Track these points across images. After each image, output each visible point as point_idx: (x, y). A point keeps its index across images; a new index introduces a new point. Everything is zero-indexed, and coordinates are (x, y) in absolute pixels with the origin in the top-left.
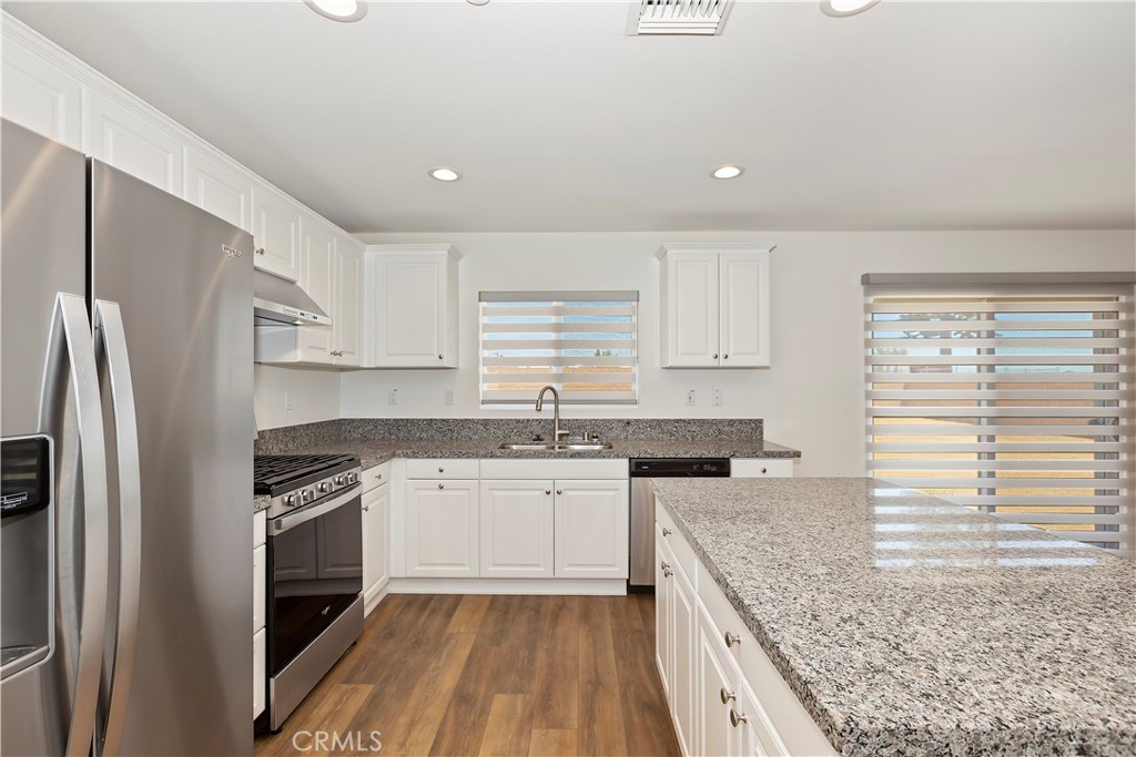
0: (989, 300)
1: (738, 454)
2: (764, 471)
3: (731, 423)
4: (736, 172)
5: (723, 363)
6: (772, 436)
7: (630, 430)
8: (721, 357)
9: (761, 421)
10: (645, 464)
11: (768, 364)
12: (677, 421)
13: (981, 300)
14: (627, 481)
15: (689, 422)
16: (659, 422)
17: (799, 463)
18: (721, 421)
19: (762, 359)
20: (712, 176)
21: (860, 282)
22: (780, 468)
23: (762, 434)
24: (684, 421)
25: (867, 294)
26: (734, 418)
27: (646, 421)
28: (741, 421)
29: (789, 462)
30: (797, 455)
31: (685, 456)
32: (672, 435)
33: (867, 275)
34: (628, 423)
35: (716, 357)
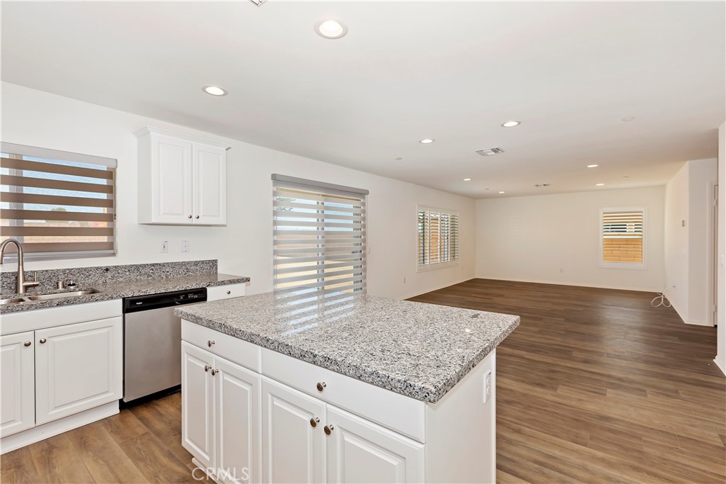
0: (322, 195)
1: (212, 284)
2: (229, 293)
3: (196, 263)
4: (221, 92)
5: (194, 221)
6: (223, 270)
7: (109, 275)
8: (194, 217)
9: (216, 261)
10: (139, 301)
11: (225, 224)
12: (153, 265)
13: (319, 195)
14: (121, 318)
15: (164, 265)
16: (137, 267)
17: (249, 285)
18: (188, 263)
19: (220, 220)
20: (204, 90)
21: (270, 178)
22: (239, 290)
23: (217, 269)
24: (160, 265)
25: (274, 186)
26: (198, 260)
27: (125, 267)
28: (203, 262)
29: (243, 285)
30: (248, 280)
31: (173, 290)
32: (149, 276)
33: (275, 174)
34: (107, 270)
35: (191, 217)
